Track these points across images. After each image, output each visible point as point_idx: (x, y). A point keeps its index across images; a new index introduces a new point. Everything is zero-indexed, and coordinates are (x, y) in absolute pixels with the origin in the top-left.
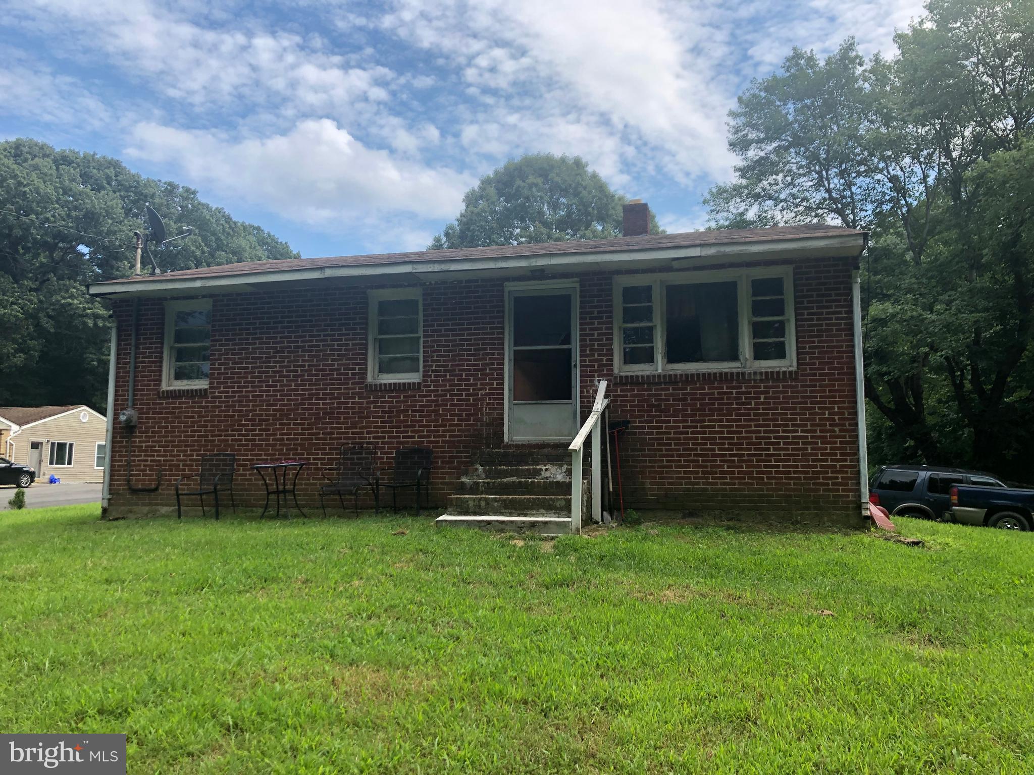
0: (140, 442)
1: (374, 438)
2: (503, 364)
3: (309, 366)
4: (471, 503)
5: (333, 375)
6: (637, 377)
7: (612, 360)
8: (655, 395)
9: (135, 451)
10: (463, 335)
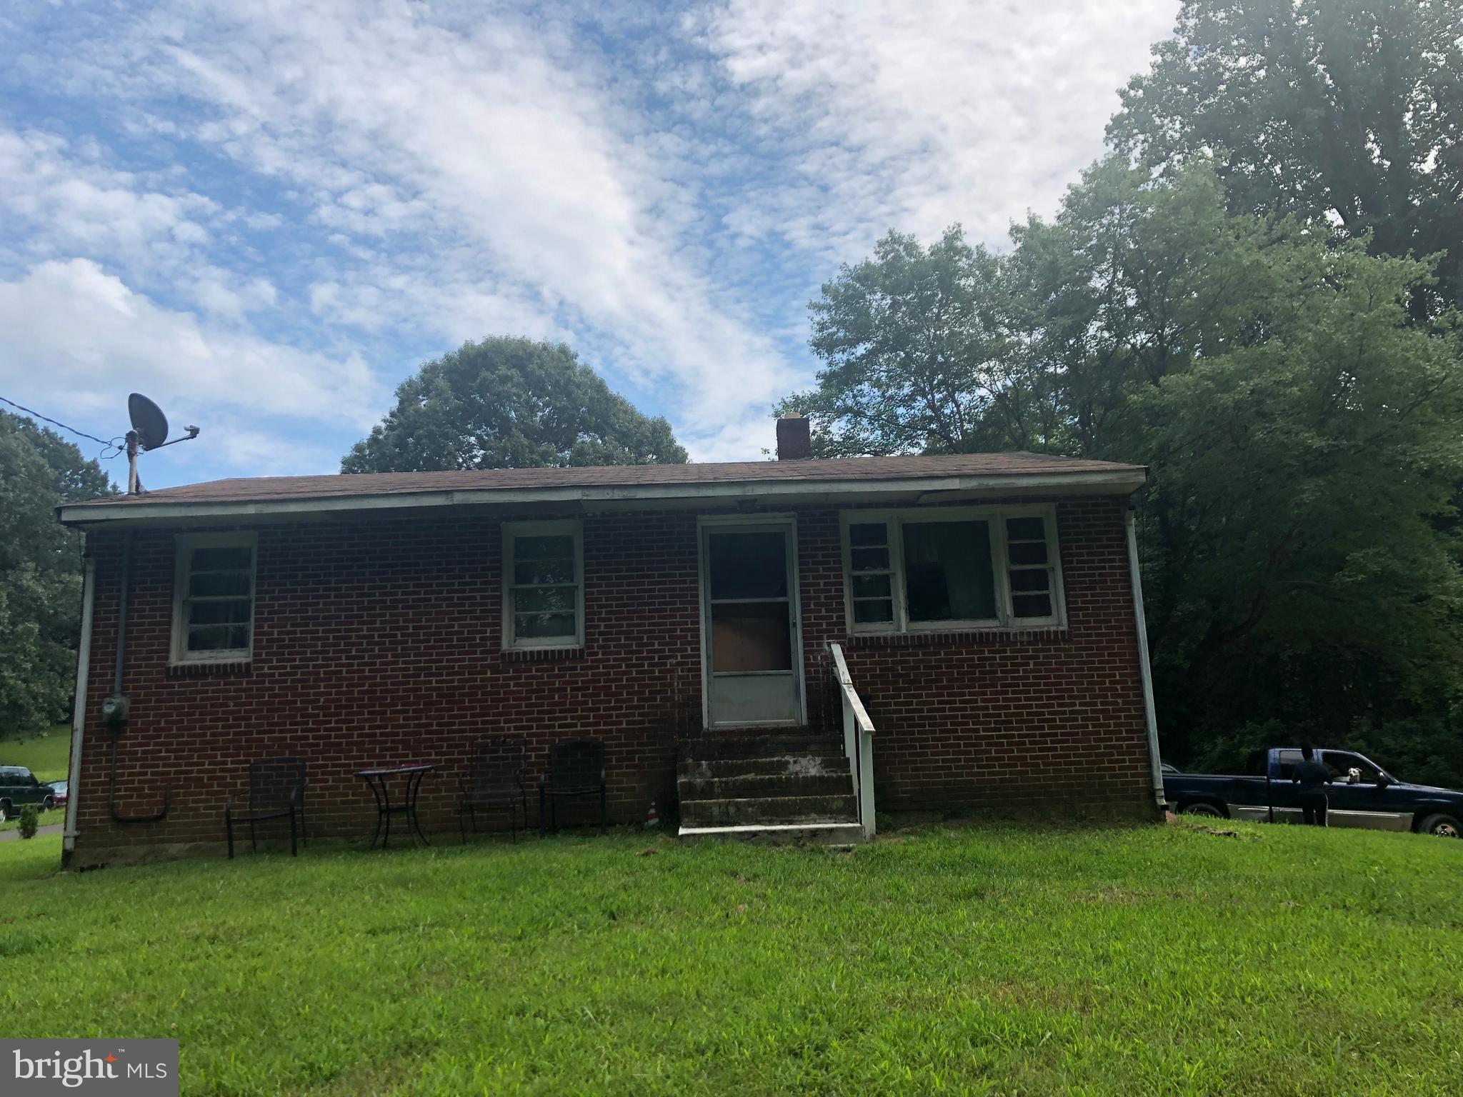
0: (132, 745)
1: (516, 728)
2: (698, 623)
3: (414, 628)
4: (716, 811)
5: (452, 640)
6: (879, 638)
7: (843, 617)
8: (901, 662)
9: (123, 760)
10: (643, 584)
